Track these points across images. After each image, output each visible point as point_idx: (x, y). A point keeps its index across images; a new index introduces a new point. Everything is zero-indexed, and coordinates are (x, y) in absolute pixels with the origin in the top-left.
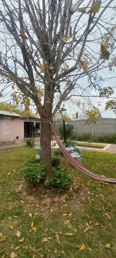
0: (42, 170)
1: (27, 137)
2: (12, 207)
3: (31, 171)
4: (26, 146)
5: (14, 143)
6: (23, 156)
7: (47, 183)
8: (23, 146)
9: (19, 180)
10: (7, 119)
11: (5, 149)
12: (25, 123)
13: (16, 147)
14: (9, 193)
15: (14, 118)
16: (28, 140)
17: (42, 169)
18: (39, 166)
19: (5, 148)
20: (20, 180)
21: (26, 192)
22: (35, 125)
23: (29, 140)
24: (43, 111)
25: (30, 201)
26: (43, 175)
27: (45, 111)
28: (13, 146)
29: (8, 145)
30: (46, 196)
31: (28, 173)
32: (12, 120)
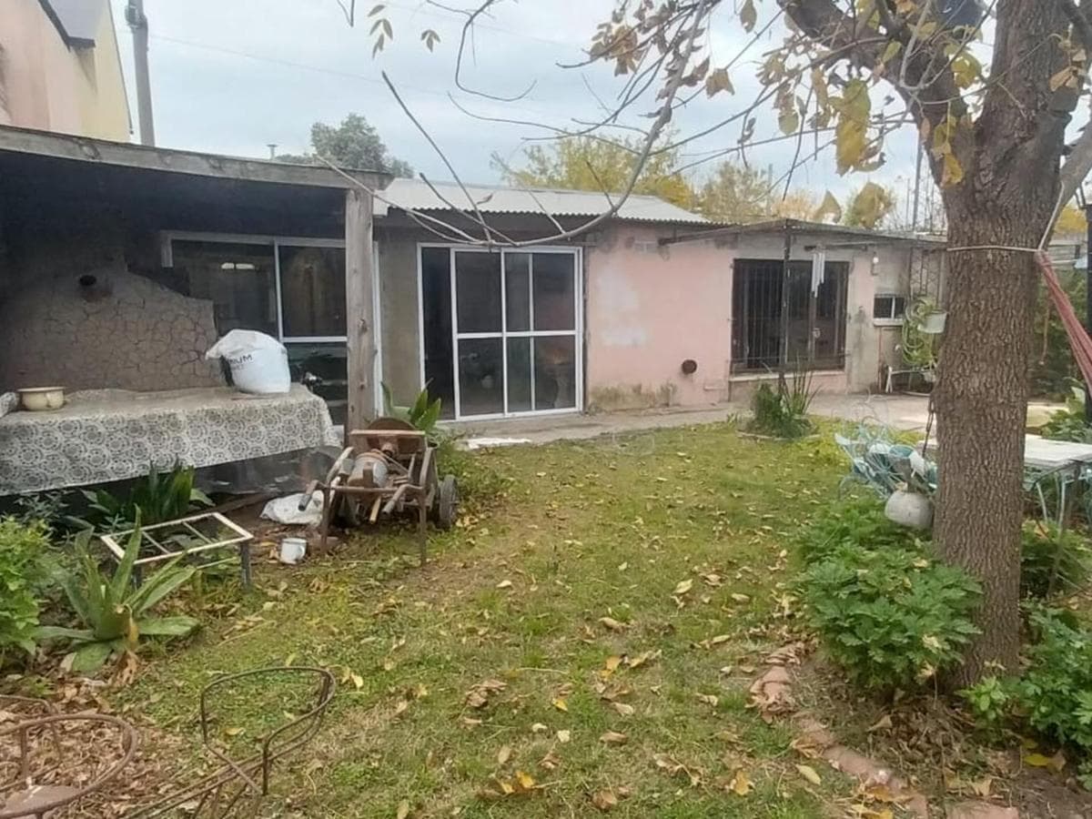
0: (947, 601)
1: (754, 366)
2: (752, 784)
3: (870, 599)
4: (750, 427)
5: (666, 399)
6: (741, 489)
7: (993, 705)
8: (725, 428)
9: (754, 638)
10: (629, 244)
11: (623, 437)
12: (740, 267)
13: (686, 429)
14: (714, 700)
15: (669, 235)
16: (765, 387)
17: (952, 594)
18: (923, 570)
19: (622, 428)
20: (764, 638)
21: (825, 719)
22: (818, 276)
23: (774, 389)
24: (986, 160)
25: (862, 787)
26: (963, 640)
27: (1005, 163)
28: (667, 422)
29: (636, 412)
30: (983, 787)
31: (848, 603)
32: (661, 253)
